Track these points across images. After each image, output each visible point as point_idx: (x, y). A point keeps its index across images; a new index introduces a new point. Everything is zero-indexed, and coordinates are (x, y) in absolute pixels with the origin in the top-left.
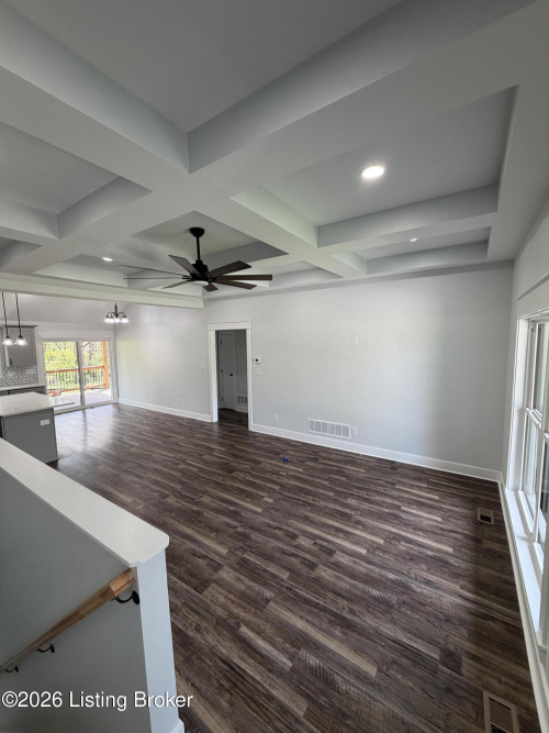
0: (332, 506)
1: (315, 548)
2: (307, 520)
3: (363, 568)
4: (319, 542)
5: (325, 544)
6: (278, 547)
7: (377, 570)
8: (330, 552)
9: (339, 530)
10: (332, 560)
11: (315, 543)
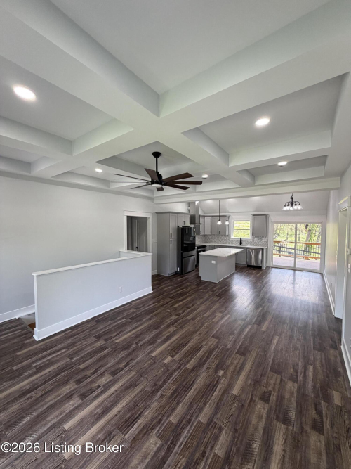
0: (148, 414)
1: (94, 386)
2: (131, 385)
3: (52, 418)
4: (99, 390)
5: (95, 394)
6: (107, 364)
7: (41, 431)
8: (83, 396)
9: (106, 411)
10: (75, 396)
11: (99, 386)
